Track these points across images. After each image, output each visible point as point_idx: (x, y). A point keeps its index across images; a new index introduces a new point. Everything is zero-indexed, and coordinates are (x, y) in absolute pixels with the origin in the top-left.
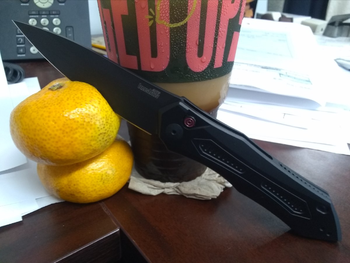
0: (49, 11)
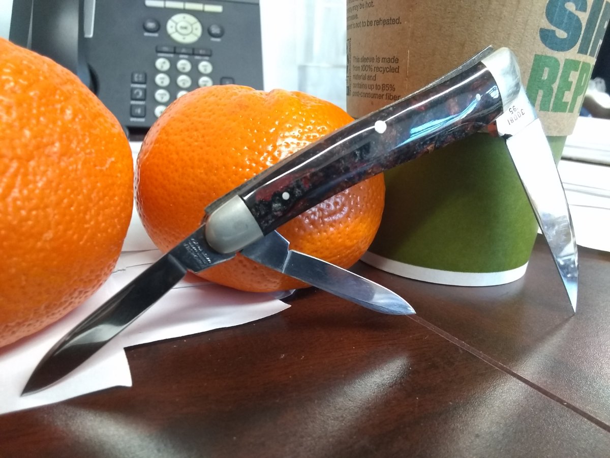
0: (193, 50)
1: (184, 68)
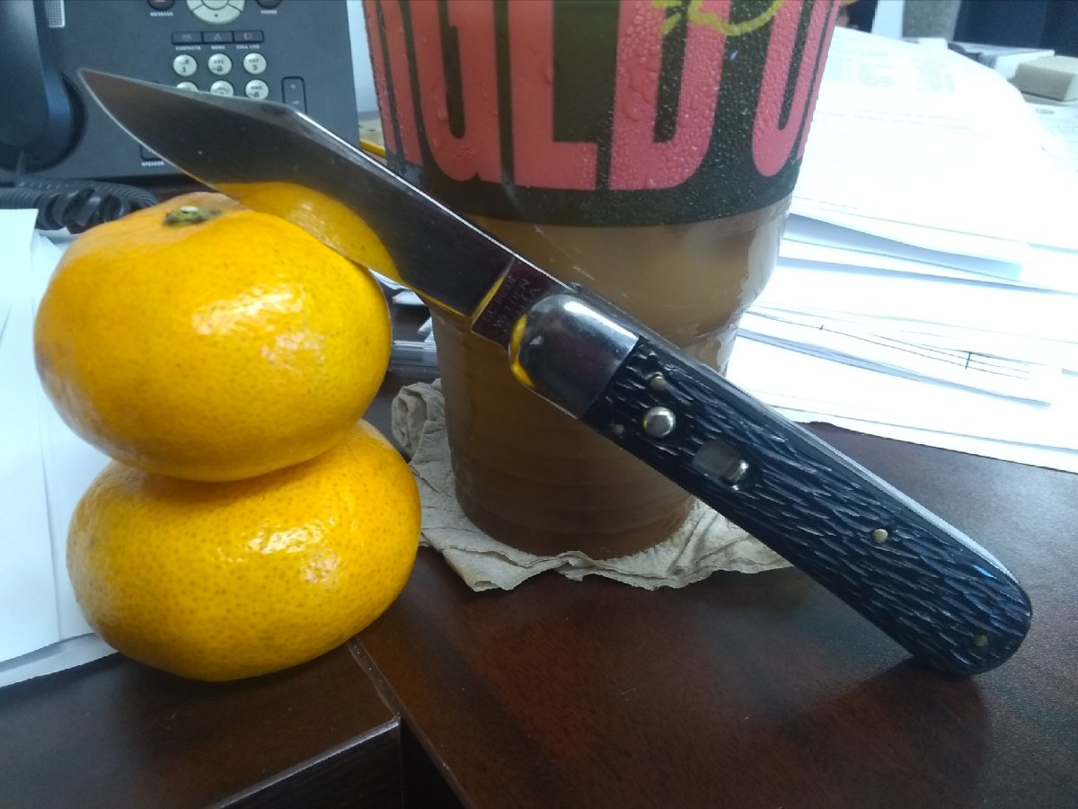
0: (233, 33)
1: (220, 69)
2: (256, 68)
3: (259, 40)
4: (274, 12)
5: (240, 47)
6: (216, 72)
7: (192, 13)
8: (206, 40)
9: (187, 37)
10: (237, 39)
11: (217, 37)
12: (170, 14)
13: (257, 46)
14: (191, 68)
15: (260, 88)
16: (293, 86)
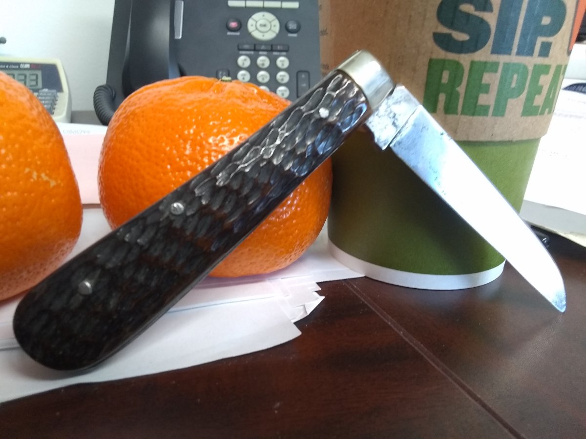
0: (272, 46)
1: (263, 65)
2: (283, 65)
3: (286, 50)
4: (295, 35)
5: (275, 53)
6: (260, 66)
7: (250, 34)
8: (257, 48)
9: (246, 47)
10: (274, 48)
11: (263, 47)
12: (238, 34)
13: (284, 53)
14: (247, 63)
15: (284, 76)
16: (303, 76)
